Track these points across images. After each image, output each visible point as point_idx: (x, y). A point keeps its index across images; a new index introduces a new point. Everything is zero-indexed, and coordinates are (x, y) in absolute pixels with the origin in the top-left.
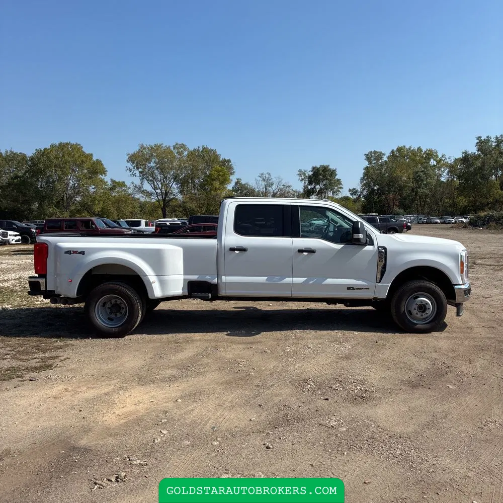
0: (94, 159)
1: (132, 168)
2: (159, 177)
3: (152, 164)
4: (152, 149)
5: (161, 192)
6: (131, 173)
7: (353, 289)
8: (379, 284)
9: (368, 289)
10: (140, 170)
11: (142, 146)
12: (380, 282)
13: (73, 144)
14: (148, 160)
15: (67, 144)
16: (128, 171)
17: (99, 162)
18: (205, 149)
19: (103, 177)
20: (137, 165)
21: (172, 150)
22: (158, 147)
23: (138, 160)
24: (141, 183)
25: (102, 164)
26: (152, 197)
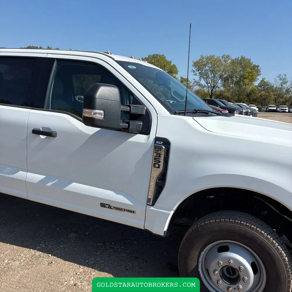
0: (172, 64)
1: (195, 70)
2: (210, 76)
3: (207, 68)
4: (207, 58)
5: (211, 85)
6: (194, 73)
7: (110, 207)
8: (152, 208)
10: (200, 71)
11: (202, 57)
12: (153, 205)
13: (161, 55)
14: (205, 65)
15: (157, 55)
16: (193, 72)
17: (174, 66)
18: (243, 58)
19: (176, 75)
20: (198, 69)
21: (221, 59)
22: (212, 57)
23: (199, 65)
24: (200, 79)
25: (176, 68)
26: (205, 88)
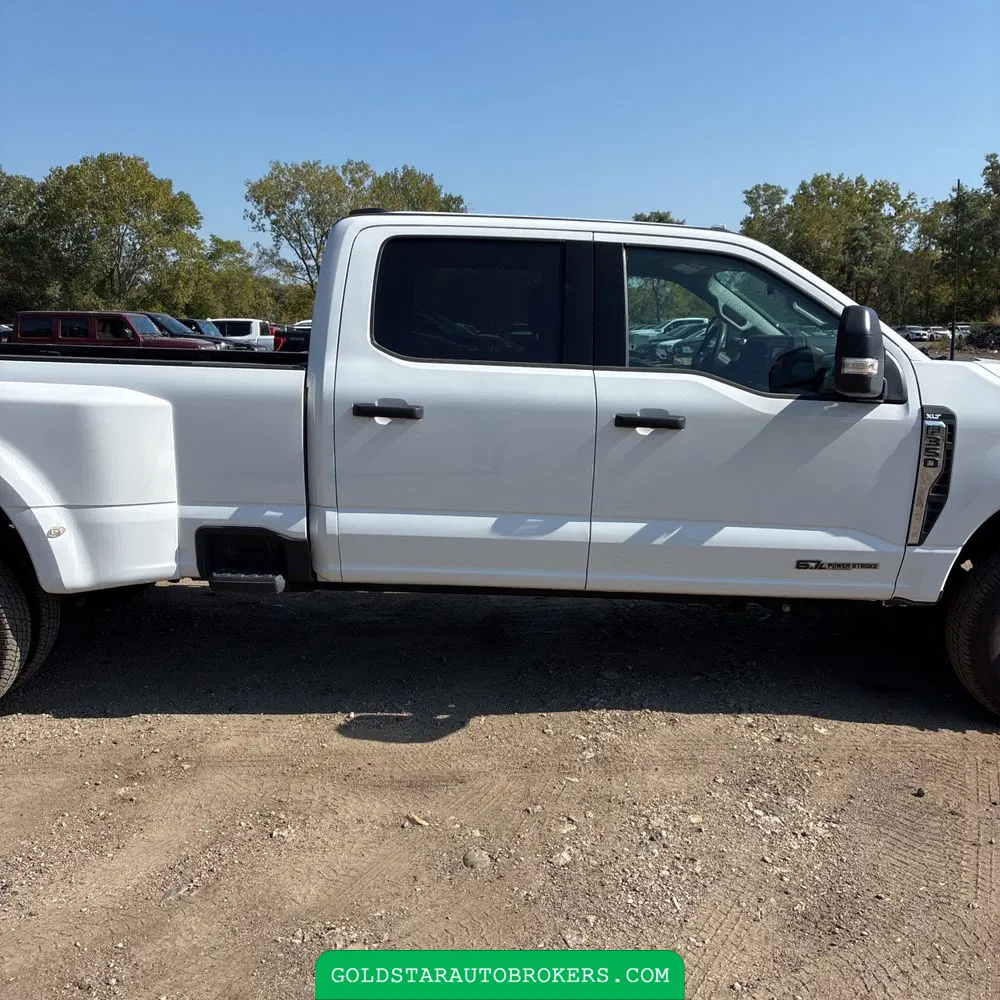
0: (175, 191)
1: (256, 212)
2: (312, 233)
3: (298, 206)
4: (297, 172)
5: (317, 265)
6: (255, 224)
7: (819, 565)
8: (918, 550)
9: (875, 566)
10: (273, 217)
11: (277, 166)
12: (920, 543)
13: (129, 158)
14: (290, 196)
15: (116, 158)
16: (249, 220)
17: (184, 199)
18: (409, 174)
19: (193, 231)
20: (267, 207)
21: (341, 174)
22: (310, 168)
23: (268, 196)
24: (276, 245)
25: (191, 204)
26: (298, 275)
